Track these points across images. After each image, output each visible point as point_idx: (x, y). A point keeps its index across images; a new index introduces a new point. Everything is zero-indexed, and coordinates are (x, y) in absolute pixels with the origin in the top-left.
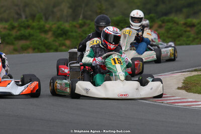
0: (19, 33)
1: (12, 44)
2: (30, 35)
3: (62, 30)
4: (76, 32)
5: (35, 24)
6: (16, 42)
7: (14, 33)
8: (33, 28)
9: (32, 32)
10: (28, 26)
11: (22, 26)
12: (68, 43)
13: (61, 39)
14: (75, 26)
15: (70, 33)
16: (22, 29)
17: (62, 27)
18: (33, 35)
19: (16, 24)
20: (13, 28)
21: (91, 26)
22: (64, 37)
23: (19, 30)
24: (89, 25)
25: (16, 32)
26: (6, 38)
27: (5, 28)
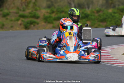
0: (57, 16)
1: (52, 23)
3: (85, 14)
4: (94, 16)
7: (53, 15)
9: (65, 15)
11: (58, 12)
12: (88, 23)
13: (84, 20)
14: (94, 12)
15: (90, 17)
17: (85, 12)
19: (55, 10)
20: (53, 12)
21: (104, 12)
22: (86, 19)
23: (57, 14)
25: (55, 15)
26: (48, 19)
27: (47, 12)
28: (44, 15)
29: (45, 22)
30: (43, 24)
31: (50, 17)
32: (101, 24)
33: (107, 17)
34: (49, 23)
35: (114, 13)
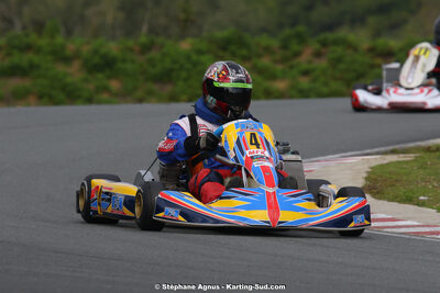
0: (8, 62)
4: (133, 62)
5: (43, 42)
8: (38, 51)
9: (36, 59)
10: (28, 48)
11: (14, 47)
12: (114, 85)
14: (131, 50)
15: (120, 65)
16: (15, 52)
18: (38, 67)
19: (1, 42)
21: (165, 50)
22: (107, 72)
23: (8, 55)
24: (162, 46)
25: (3, 59)
32: (155, 87)
33: (176, 66)
35: (200, 52)
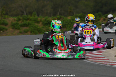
0: (23, 23)
1: (19, 29)
2: (29, 24)
3: (48, 21)
6: (21, 28)
7: (20, 23)
8: (31, 20)
10: (28, 19)
11: (24, 19)
13: (47, 26)
16: (25, 20)
17: (48, 20)
18: (31, 24)
19: (21, 18)
20: (19, 20)
21: (64, 19)
23: (23, 21)
25: (21, 22)
26: (15, 26)
27: (15, 20)
28: (12, 22)
29: (13, 28)
30: (11, 30)
31: (17, 24)
33: (67, 23)
34: (16, 29)
